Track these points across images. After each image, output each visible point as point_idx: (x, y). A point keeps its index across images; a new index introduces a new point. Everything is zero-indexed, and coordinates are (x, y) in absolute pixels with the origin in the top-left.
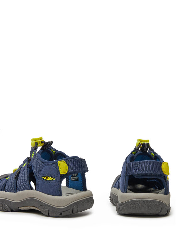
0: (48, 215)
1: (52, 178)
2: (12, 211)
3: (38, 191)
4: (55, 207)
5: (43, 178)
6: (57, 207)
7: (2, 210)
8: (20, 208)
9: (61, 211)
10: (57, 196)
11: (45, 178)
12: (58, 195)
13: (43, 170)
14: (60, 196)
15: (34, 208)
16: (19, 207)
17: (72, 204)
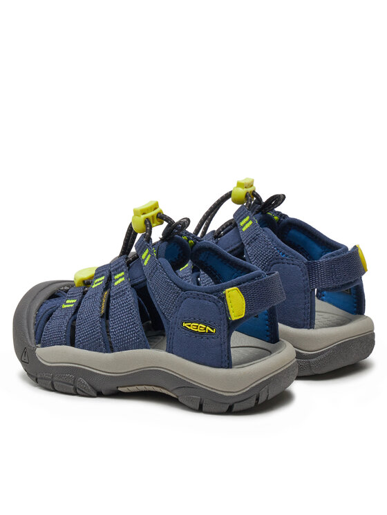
0: (200, 409)
1: (208, 328)
2: (100, 394)
3: (172, 353)
4: (217, 392)
5: (184, 325)
6: (221, 393)
7: (73, 392)
8: (120, 389)
9: (231, 402)
10: (222, 367)
11: (190, 326)
12: (223, 365)
13: (182, 305)
14: (228, 368)
15: (158, 389)
16: (118, 387)
17: (256, 386)
